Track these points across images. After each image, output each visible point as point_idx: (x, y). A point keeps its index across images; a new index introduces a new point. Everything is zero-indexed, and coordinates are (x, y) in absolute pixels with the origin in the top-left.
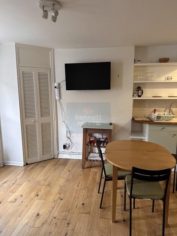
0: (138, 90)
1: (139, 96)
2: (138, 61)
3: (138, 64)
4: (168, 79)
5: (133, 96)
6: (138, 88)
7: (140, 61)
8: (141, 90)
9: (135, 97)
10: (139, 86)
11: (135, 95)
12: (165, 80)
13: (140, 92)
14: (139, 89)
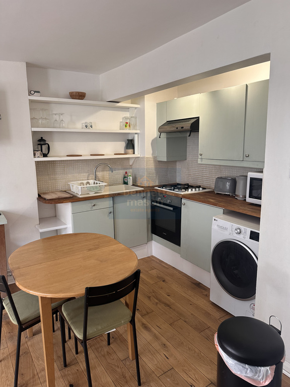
0: (41, 145)
1: (45, 155)
2: (35, 92)
3: (36, 97)
4: (86, 126)
5: (34, 155)
6: (39, 141)
7: (38, 92)
8: (46, 144)
9: (39, 157)
10: (42, 138)
11: (38, 153)
12: (82, 128)
13: (44, 148)
14: (42, 143)
